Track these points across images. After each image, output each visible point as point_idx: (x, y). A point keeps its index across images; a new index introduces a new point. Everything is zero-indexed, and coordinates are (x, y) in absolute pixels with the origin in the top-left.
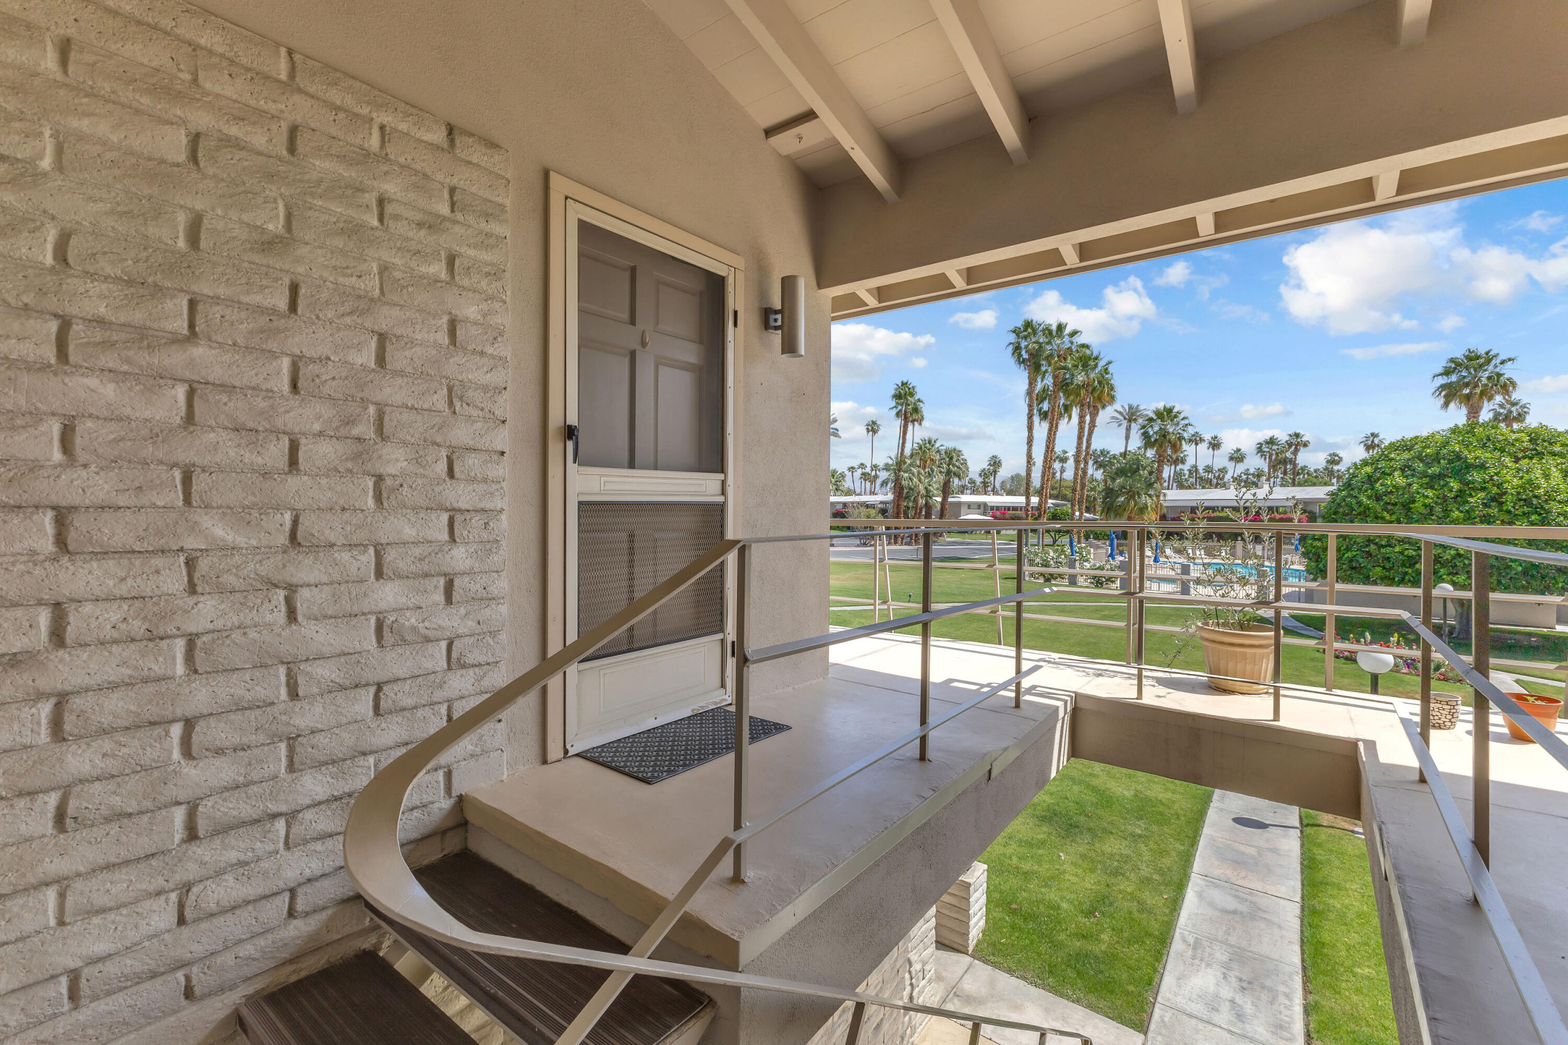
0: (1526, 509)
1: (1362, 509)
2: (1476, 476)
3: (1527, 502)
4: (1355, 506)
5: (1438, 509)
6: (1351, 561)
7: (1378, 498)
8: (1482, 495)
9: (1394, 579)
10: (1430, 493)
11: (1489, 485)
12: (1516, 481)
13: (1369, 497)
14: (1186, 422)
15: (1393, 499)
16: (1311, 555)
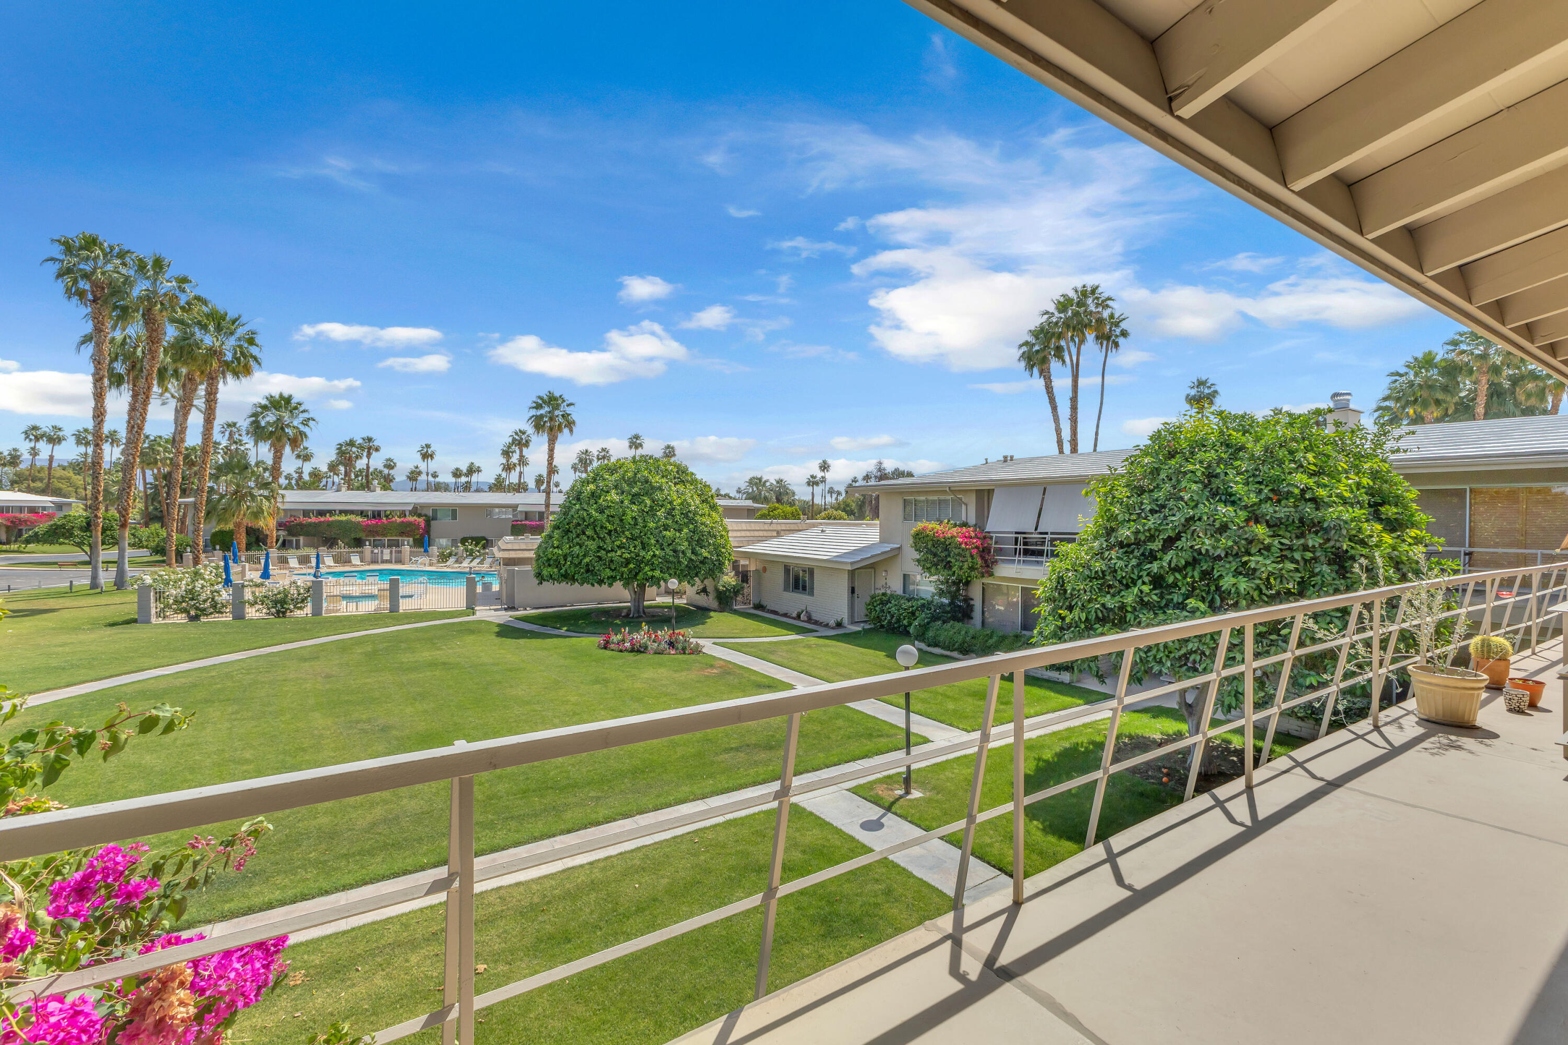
0: (686, 520)
1: (592, 520)
2: (658, 496)
3: (686, 515)
4: (587, 518)
5: (640, 520)
6: (587, 565)
7: (602, 512)
8: (663, 510)
9: (615, 577)
10: (635, 508)
11: (665, 503)
12: (679, 501)
13: (596, 510)
14: (306, 415)
15: (613, 513)
16: (552, 562)
